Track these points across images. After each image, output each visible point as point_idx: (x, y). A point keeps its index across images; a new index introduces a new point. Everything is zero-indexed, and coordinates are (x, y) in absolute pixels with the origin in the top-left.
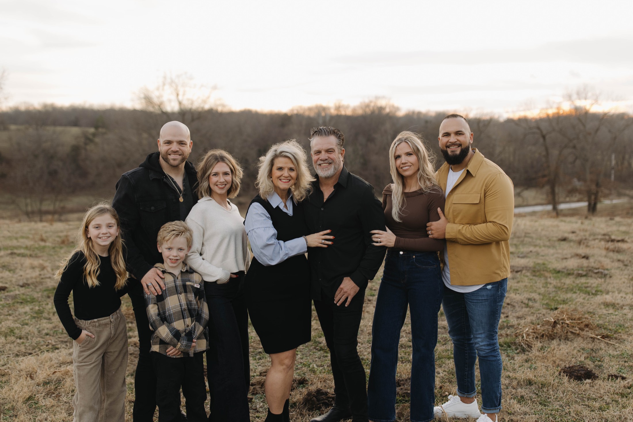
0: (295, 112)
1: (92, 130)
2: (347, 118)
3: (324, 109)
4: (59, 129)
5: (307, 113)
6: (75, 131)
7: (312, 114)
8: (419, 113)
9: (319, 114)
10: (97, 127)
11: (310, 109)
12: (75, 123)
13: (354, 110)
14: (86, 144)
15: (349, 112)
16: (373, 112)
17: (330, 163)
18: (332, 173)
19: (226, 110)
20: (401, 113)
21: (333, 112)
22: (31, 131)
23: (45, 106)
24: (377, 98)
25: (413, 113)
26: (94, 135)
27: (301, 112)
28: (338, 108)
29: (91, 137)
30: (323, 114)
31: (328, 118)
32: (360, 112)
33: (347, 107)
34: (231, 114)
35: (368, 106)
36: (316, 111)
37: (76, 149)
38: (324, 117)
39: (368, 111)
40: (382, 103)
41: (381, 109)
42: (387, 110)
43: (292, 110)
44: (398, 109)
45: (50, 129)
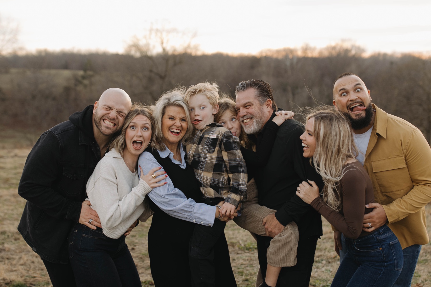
0: (264, 54)
1: (81, 73)
2: (314, 60)
3: (291, 51)
4: (53, 72)
5: (275, 56)
6: (67, 73)
7: (280, 57)
8: (385, 55)
9: (286, 57)
10: (85, 70)
11: (278, 52)
12: (66, 67)
13: (320, 53)
14: (76, 85)
15: (315, 54)
16: (339, 54)
17: (251, 118)
18: (256, 128)
19: (199, 53)
20: (367, 55)
21: (300, 53)
22: (29, 73)
23: (40, 52)
24: (343, 40)
25: (379, 54)
26: (84, 77)
27: (269, 54)
28: (305, 50)
29: (80, 79)
30: (291, 56)
31: (295, 61)
32: (326, 54)
33: (314, 49)
34: (205, 57)
35: (334, 48)
36: (284, 53)
37: (67, 89)
38: (292, 60)
39: (334, 53)
40: (347, 45)
41: (347, 51)
42: (353, 52)
43: (261, 52)
44: (363, 51)
45: (46, 72)
